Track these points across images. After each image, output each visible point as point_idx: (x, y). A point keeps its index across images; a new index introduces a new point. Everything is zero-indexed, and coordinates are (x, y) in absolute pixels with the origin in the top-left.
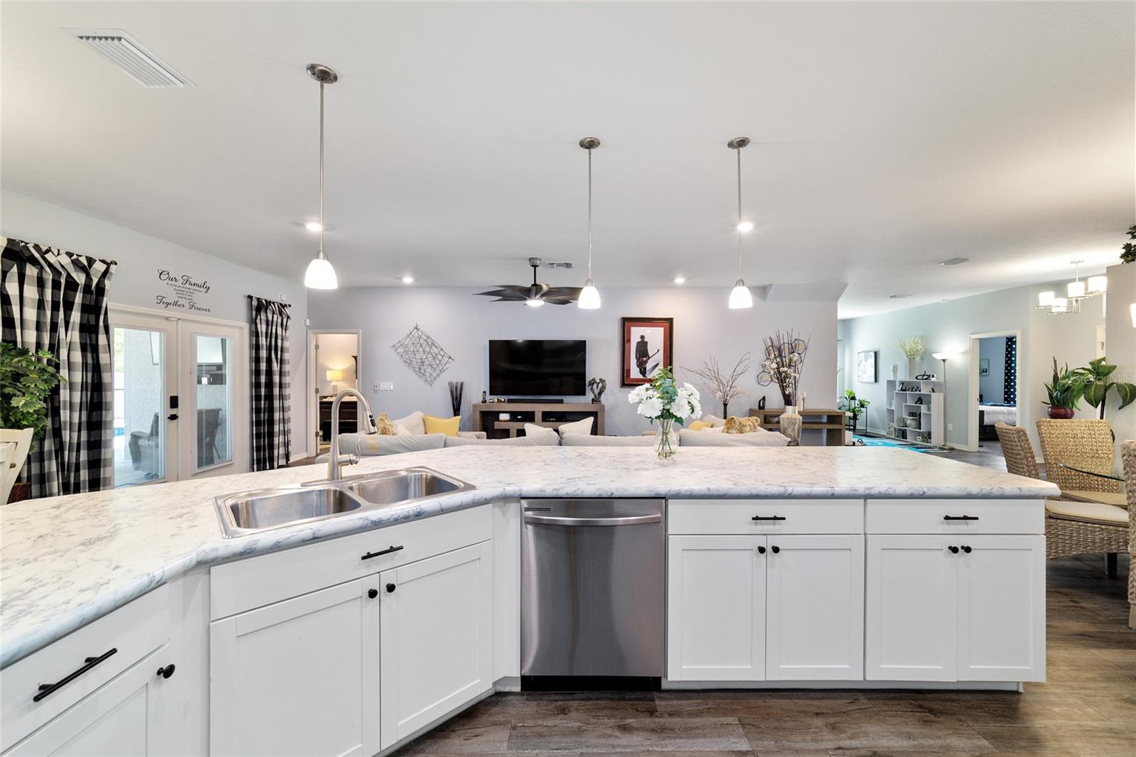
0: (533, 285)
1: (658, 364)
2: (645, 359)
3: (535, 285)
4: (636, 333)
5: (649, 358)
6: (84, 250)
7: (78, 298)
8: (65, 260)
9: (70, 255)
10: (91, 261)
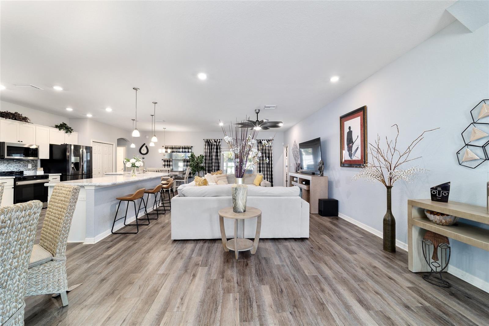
0: (256, 121)
1: (358, 147)
2: (351, 145)
3: (257, 121)
4: (347, 124)
5: (353, 143)
6: (216, 138)
7: (215, 147)
8: (213, 141)
9: (214, 140)
10: (217, 140)
